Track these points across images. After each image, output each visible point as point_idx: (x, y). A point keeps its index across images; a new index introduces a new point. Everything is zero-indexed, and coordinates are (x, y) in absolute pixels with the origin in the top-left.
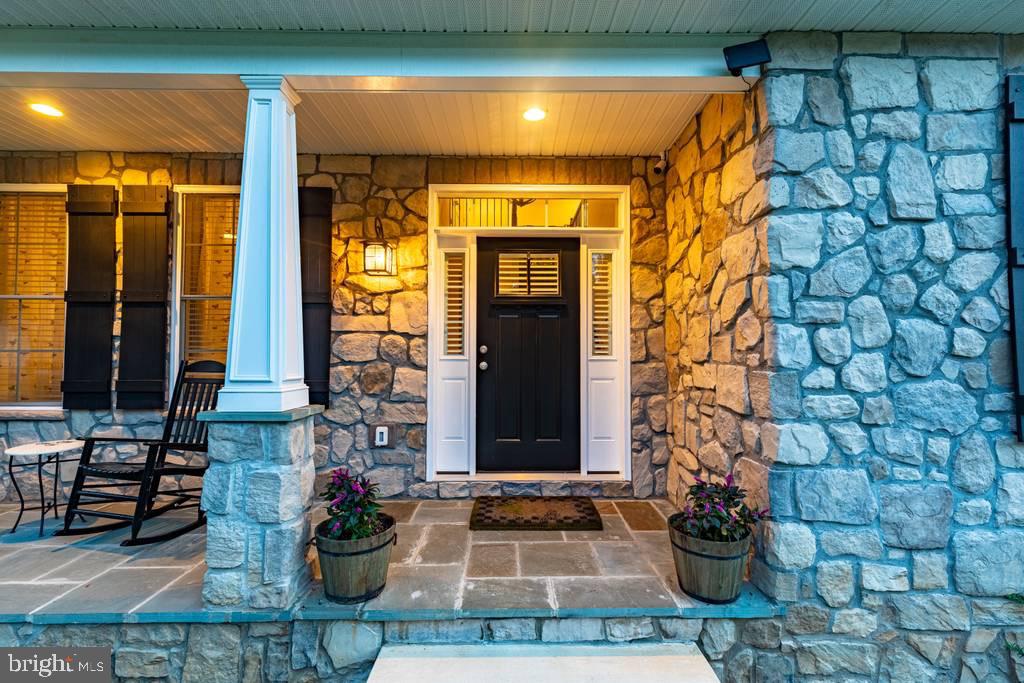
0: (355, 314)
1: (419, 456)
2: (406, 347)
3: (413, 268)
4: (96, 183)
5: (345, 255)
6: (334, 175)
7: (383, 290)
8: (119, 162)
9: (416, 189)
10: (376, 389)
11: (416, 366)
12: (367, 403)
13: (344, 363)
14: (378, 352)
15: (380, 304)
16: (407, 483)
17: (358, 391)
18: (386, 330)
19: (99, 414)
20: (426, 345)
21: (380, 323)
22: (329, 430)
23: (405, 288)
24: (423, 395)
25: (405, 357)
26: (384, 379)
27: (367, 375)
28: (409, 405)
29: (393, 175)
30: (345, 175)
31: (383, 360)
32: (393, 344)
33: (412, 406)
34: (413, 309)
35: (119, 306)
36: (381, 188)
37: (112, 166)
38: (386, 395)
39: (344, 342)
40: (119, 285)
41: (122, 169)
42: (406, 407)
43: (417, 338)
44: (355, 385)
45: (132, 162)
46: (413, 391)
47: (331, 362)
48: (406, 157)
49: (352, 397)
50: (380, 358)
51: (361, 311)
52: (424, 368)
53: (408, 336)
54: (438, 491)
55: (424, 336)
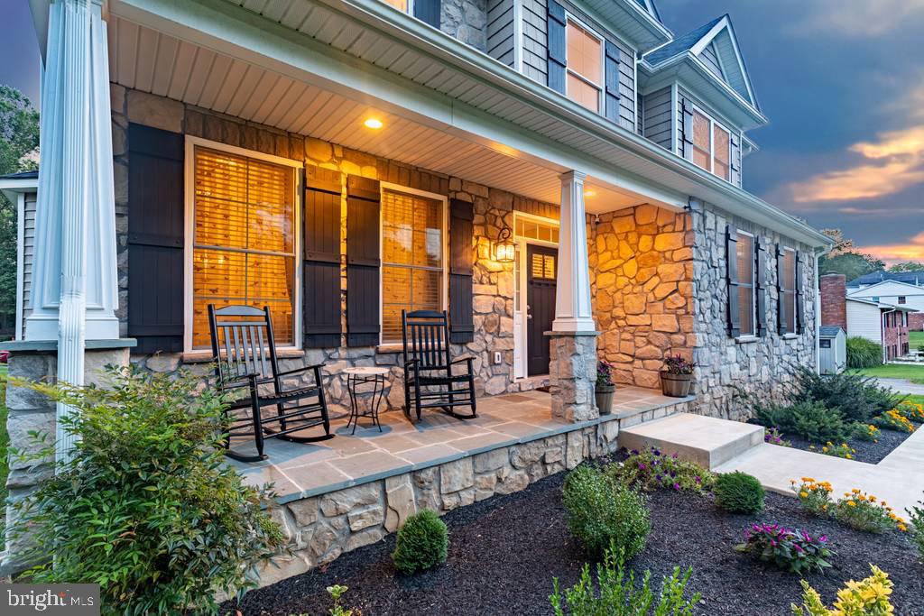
0: (481, 283)
1: (511, 368)
2: (505, 305)
4: (321, 165)
5: (477, 246)
6: (471, 195)
7: (494, 270)
8: (339, 153)
9: (508, 212)
10: (493, 330)
11: (509, 316)
12: (489, 338)
13: (478, 314)
14: (493, 308)
15: (493, 279)
16: (506, 385)
17: (484, 331)
18: (496, 294)
19: (328, 352)
20: (513, 304)
21: (493, 290)
23: (504, 269)
24: (512, 333)
25: (504, 311)
26: (496, 324)
27: (489, 321)
29: (499, 202)
30: (476, 196)
32: (500, 303)
33: (508, 340)
34: (508, 283)
35: (343, 267)
36: (494, 208)
37: (333, 155)
38: (497, 334)
39: (478, 301)
40: (343, 250)
41: (340, 159)
42: (505, 340)
43: (509, 300)
44: (483, 327)
45: (348, 155)
46: (509, 331)
47: (473, 313)
48: (505, 192)
49: (481, 335)
50: (494, 312)
51: (485, 282)
52: (512, 318)
53: (506, 299)
54: (520, 388)
55: (513, 299)
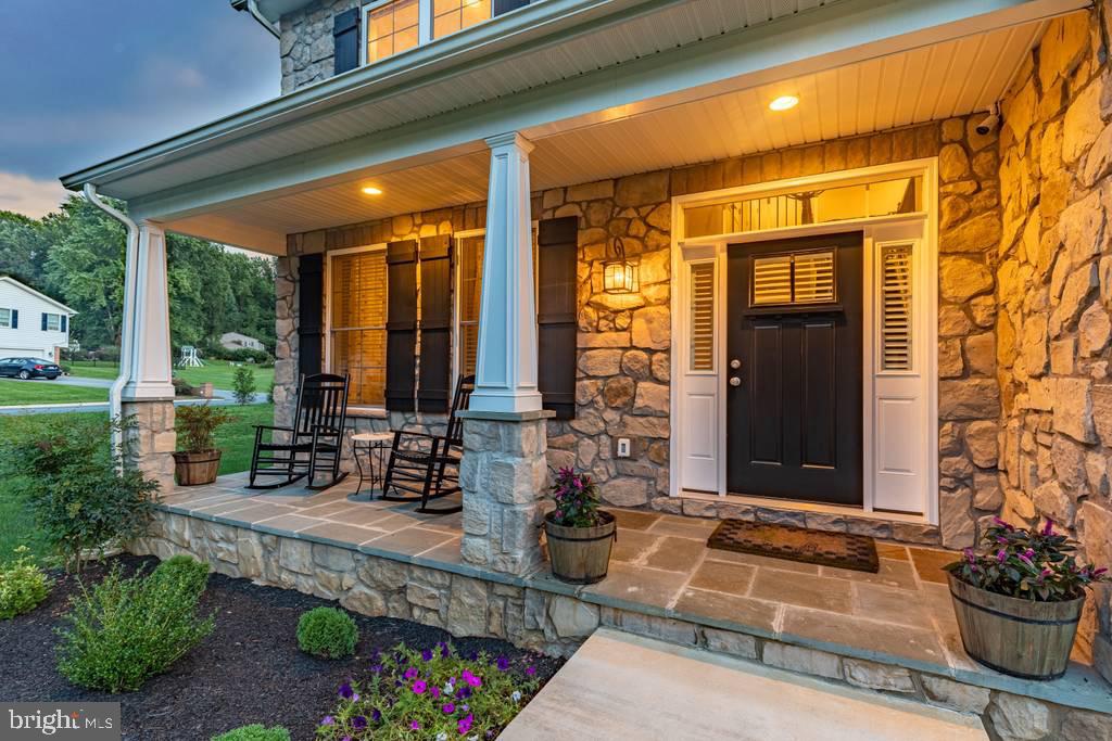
0: (599, 331)
1: (661, 470)
2: (648, 362)
3: (655, 284)
4: (405, 239)
5: (590, 277)
6: (579, 204)
7: (625, 307)
8: (418, 221)
9: (658, 204)
10: (618, 403)
11: (658, 381)
12: (610, 415)
13: (589, 377)
14: (621, 367)
15: (622, 321)
16: (650, 496)
17: (602, 404)
18: (628, 345)
19: (407, 416)
20: (669, 359)
21: (622, 339)
22: (576, 439)
23: (647, 303)
24: (666, 409)
25: (647, 372)
26: (626, 394)
27: (610, 389)
28: (651, 418)
29: (634, 194)
30: (589, 202)
31: (626, 375)
32: (635, 359)
33: (655, 420)
34: (655, 324)
35: (419, 332)
36: (623, 209)
37: (414, 225)
38: (628, 408)
39: (588, 358)
40: (419, 318)
41: (420, 226)
42: (648, 421)
43: (659, 353)
44: (599, 398)
45: (427, 218)
46: (656, 406)
47: (578, 376)
48: (648, 173)
49: (596, 409)
50: (622, 373)
51: (604, 329)
52: (668, 383)
53: (650, 351)
54: (681, 508)
55: (667, 351)
